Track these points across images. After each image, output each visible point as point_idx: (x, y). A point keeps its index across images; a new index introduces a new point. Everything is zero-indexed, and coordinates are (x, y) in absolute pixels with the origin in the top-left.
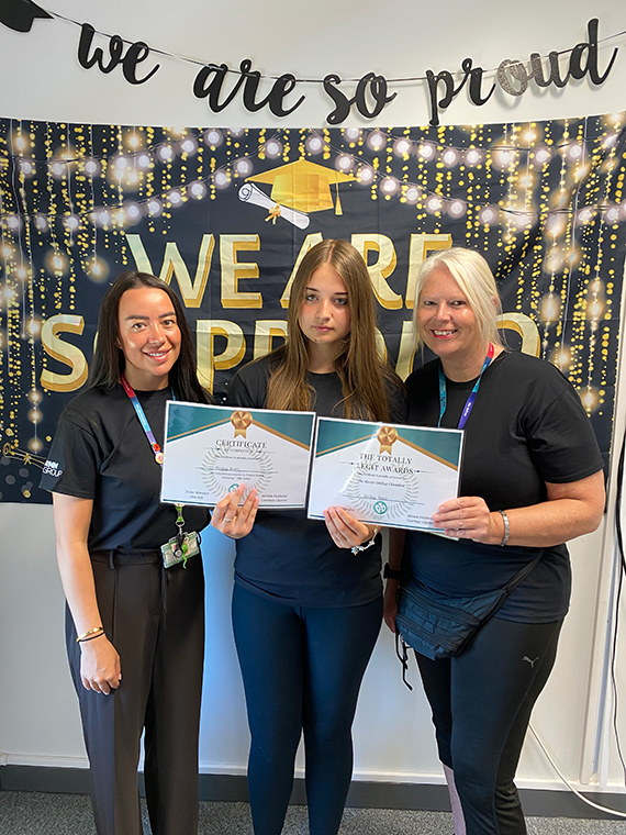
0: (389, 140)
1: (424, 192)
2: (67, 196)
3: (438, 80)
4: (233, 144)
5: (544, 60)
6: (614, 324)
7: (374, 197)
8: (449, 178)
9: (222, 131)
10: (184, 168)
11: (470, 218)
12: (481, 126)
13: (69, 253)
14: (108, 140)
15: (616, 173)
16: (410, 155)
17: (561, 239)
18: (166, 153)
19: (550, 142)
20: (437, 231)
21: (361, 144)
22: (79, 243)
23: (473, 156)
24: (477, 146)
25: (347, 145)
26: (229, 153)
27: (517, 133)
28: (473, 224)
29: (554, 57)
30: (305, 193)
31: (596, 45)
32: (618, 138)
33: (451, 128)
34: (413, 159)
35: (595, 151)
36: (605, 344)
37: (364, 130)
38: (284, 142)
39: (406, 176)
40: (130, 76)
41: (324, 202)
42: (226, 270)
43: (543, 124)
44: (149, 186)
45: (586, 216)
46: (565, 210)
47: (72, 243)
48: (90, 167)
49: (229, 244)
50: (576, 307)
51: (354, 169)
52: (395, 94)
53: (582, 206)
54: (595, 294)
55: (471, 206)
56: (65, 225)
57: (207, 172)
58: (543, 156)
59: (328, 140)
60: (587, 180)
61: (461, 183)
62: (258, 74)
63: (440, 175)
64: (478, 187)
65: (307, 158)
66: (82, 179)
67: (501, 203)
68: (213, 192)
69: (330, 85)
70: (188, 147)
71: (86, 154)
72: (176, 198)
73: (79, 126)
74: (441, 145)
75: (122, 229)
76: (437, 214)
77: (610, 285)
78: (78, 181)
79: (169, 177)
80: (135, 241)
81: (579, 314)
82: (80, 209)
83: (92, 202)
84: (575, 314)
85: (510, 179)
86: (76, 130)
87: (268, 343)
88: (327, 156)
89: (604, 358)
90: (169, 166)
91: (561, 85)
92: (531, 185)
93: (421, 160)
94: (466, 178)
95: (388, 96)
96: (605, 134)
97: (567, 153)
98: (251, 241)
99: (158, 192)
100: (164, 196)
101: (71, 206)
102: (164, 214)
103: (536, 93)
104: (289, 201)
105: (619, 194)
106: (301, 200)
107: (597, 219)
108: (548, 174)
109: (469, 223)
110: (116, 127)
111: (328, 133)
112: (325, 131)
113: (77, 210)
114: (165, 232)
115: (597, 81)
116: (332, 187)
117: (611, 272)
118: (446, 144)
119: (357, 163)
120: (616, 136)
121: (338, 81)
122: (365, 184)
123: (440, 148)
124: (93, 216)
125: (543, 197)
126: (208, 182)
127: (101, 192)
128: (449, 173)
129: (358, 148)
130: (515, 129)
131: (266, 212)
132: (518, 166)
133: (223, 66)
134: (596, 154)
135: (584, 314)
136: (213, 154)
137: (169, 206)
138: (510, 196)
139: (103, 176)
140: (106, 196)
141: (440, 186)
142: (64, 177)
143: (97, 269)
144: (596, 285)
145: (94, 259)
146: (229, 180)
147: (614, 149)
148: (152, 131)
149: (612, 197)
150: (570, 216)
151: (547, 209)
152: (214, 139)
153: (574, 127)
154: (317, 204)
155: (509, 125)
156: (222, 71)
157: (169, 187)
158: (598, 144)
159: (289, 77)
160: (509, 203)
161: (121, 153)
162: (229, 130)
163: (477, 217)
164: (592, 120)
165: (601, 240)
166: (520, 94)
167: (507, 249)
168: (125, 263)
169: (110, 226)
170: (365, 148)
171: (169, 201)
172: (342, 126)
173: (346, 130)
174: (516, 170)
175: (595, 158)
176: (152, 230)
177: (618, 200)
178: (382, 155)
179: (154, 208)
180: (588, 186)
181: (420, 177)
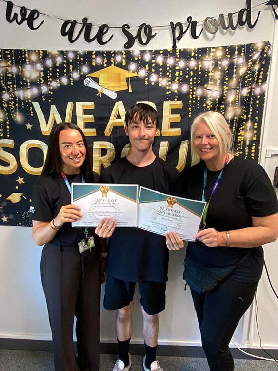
0: (153, 56)
1: (169, 81)
2: (4, 83)
3: (176, 27)
4: (80, 58)
5: (226, 17)
6: (258, 142)
7: (147, 84)
8: (181, 74)
9: (75, 52)
10: (58, 70)
11: (191, 93)
12: (196, 49)
13: (6, 110)
14: (21, 57)
15: (259, 71)
16: (163, 63)
17: (234, 102)
18: (49, 63)
19: (229, 56)
20: (176, 99)
21: (140, 58)
22: (10, 106)
23: (193, 63)
24: (194, 58)
25: (133, 59)
26: (78, 63)
27: (213, 52)
28: (192, 96)
29: (230, 15)
30: (115, 82)
31: (250, 10)
32: (261, 54)
33: (182, 50)
34: (165, 65)
35: (250, 60)
36: (253, 151)
37: (141, 51)
38: (104, 57)
39: (161, 73)
40: (31, 26)
41: (124, 86)
42: (80, 118)
43: (225, 48)
44: (42, 79)
45: (245, 92)
46: (235, 89)
47: (6, 105)
48: (14, 70)
49: (80, 106)
50: (239, 134)
51: (137, 70)
52: (156, 34)
53: (243, 87)
54: (248, 128)
55: (191, 87)
56: (3, 97)
57: (68, 72)
58: (225, 63)
59: (124, 56)
60: (246, 74)
61: (187, 76)
62: (91, 24)
63: (177, 73)
64: (195, 78)
65: (115, 65)
66: (10, 75)
67: (205, 86)
68: (72, 81)
69: (125, 29)
70: (59, 60)
71: (12, 63)
72: (54, 84)
73: (7, 50)
74: (178, 58)
75: (30, 99)
76: (176, 91)
77: (256, 124)
78: (8, 77)
79: (51, 74)
80: (36, 105)
81: (240, 137)
82: (10, 90)
83: (15, 86)
84: (239, 137)
85: (210, 74)
86: (7, 52)
87: (99, 152)
88: (124, 64)
89: (253, 158)
90: (51, 69)
91: (234, 28)
92: (219, 77)
93: (168, 65)
94: (189, 74)
95: (152, 35)
96: (254, 52)
97: (237, 61)
98: (90, 105)
99: (46, 82)
100: (49, 83)
101: (6, 88)
102: (49, 92)
103: (222, 33)
104: (107, 86)
105: (260, 81)
106: (112, 85)
107: (250, 93)
108: (227, 72)
109: (190, 96)
110: (25, 50)
111: (124, 53)
112: (123, 52)
113: (8, 90)
114: (50, 101)
115: (251, 27)
116: (127, 79)
117: (256, 118)
118: (180, 57)
119: (138, 67)
120: (260, 53)
121: (129, 27)
122: (142, 77)
123: (177, 60)
124: (16, 93)
125: (225, 82)
126: (69, 77)
127: (20, 82)
128: (181, 72)
129: (138, 60)
130: (212, 50)
131: (96, 91)
132: (213, 68)
133: (74, 21)
134: (250, 62)
135: (243, 138)
136: (71, 63)
137: (51, 88)
138: (210, 83)
139: (20, 74)
140: (22, 83)
141: (177, 78)
142: (2, 75)
143: (18, 118)
144: (249, 124)
145: (17, 113)
146: (79, 76)
147: (258, 59)
148: (42, 52)
149: (257, 82)
150: (238, 91)
151: (227, 88)
152: (71, 56)
153: (240, 48)
154: (120, 87)
155: (210, 48)
156: (74, 23)
157: (51, 79)
158: (251, 57)
159: (105, 26)
160: (209, 86)
161: (28, 63)
162: (78, 51)
163: (194, 93)
164: (248, 46)
165: (251, 103)
166: (214, 33)
167: (208, 107)
168: (32, 115)
169: (24, 97)
170: (142, 60)
171: (51, 86)
172: (131, 49)
173: (133, 51)
174: (213, 69)
175: (250, 64)
176: (44, 99)
177: (260, 84)
178: (150, 63)
179: (44, 89)
180: (246, 77)
181: (168, 74)
